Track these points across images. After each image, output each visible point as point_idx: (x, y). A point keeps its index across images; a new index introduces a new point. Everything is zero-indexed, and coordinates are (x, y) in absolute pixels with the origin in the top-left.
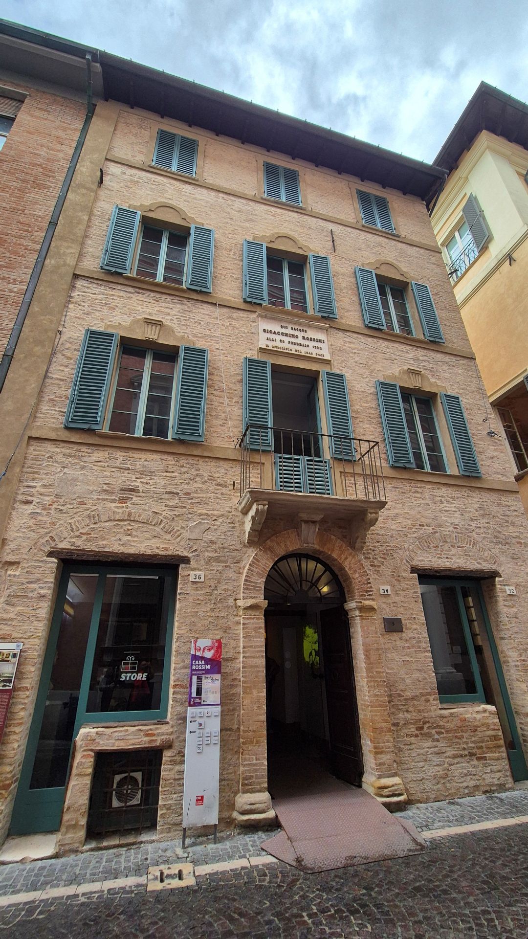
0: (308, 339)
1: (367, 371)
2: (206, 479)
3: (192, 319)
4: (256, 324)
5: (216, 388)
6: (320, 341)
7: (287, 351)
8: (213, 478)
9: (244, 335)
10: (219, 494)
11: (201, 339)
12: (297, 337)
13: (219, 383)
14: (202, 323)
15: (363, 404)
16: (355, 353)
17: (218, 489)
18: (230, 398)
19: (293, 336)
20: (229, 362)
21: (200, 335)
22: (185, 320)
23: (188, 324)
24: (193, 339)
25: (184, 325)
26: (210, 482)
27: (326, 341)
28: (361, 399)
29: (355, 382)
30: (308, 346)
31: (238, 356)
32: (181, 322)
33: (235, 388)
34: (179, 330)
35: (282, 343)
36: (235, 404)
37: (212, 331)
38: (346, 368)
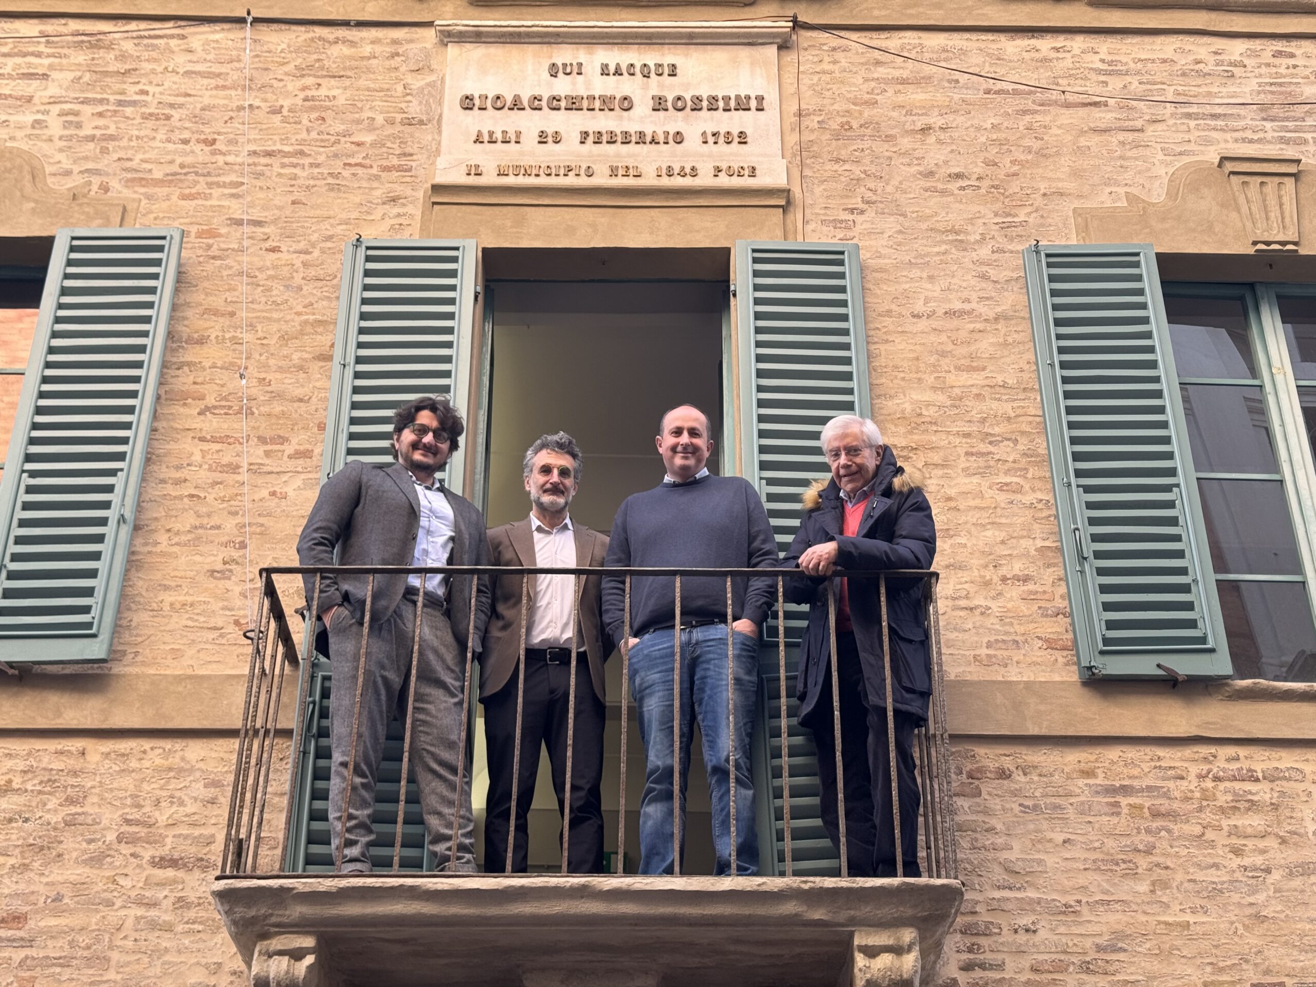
0: (679, 105)
1: (987, 212)
2: (111, 837)
3: (134, 103)
4: (431, 78)
5: (211, 400)
6: (742, 105)
7: (571, 181)
8: (142, 831)
9: (368, 138)
10: (167, 904)
11: (161, 191)
12: (627, 104)
13: (223, 377)
14: (176, 114)
15: (951, 379)
16: (926, 130)
17: (161, 884)
18: (273, 441)
19: (607, 104)
20: (285, 271)
21: (158, 174)
22: (100, 115)
23: (112, 131)
24: (127, 193)
25: (92, 138)
26: (126, 849)
27: (772, 98)
28: (943, 354)
29: (915, 273)
30: (679, 138)
31: (329, 238)
32: (79, 126)
33: (299, 392)
34: (66, 164)
35: (551, 146)
36: (290, 465)
37: (219, 146)
38: (870, 214)
